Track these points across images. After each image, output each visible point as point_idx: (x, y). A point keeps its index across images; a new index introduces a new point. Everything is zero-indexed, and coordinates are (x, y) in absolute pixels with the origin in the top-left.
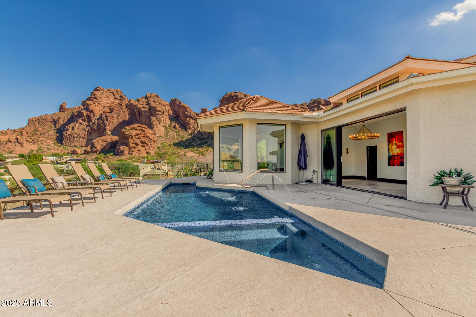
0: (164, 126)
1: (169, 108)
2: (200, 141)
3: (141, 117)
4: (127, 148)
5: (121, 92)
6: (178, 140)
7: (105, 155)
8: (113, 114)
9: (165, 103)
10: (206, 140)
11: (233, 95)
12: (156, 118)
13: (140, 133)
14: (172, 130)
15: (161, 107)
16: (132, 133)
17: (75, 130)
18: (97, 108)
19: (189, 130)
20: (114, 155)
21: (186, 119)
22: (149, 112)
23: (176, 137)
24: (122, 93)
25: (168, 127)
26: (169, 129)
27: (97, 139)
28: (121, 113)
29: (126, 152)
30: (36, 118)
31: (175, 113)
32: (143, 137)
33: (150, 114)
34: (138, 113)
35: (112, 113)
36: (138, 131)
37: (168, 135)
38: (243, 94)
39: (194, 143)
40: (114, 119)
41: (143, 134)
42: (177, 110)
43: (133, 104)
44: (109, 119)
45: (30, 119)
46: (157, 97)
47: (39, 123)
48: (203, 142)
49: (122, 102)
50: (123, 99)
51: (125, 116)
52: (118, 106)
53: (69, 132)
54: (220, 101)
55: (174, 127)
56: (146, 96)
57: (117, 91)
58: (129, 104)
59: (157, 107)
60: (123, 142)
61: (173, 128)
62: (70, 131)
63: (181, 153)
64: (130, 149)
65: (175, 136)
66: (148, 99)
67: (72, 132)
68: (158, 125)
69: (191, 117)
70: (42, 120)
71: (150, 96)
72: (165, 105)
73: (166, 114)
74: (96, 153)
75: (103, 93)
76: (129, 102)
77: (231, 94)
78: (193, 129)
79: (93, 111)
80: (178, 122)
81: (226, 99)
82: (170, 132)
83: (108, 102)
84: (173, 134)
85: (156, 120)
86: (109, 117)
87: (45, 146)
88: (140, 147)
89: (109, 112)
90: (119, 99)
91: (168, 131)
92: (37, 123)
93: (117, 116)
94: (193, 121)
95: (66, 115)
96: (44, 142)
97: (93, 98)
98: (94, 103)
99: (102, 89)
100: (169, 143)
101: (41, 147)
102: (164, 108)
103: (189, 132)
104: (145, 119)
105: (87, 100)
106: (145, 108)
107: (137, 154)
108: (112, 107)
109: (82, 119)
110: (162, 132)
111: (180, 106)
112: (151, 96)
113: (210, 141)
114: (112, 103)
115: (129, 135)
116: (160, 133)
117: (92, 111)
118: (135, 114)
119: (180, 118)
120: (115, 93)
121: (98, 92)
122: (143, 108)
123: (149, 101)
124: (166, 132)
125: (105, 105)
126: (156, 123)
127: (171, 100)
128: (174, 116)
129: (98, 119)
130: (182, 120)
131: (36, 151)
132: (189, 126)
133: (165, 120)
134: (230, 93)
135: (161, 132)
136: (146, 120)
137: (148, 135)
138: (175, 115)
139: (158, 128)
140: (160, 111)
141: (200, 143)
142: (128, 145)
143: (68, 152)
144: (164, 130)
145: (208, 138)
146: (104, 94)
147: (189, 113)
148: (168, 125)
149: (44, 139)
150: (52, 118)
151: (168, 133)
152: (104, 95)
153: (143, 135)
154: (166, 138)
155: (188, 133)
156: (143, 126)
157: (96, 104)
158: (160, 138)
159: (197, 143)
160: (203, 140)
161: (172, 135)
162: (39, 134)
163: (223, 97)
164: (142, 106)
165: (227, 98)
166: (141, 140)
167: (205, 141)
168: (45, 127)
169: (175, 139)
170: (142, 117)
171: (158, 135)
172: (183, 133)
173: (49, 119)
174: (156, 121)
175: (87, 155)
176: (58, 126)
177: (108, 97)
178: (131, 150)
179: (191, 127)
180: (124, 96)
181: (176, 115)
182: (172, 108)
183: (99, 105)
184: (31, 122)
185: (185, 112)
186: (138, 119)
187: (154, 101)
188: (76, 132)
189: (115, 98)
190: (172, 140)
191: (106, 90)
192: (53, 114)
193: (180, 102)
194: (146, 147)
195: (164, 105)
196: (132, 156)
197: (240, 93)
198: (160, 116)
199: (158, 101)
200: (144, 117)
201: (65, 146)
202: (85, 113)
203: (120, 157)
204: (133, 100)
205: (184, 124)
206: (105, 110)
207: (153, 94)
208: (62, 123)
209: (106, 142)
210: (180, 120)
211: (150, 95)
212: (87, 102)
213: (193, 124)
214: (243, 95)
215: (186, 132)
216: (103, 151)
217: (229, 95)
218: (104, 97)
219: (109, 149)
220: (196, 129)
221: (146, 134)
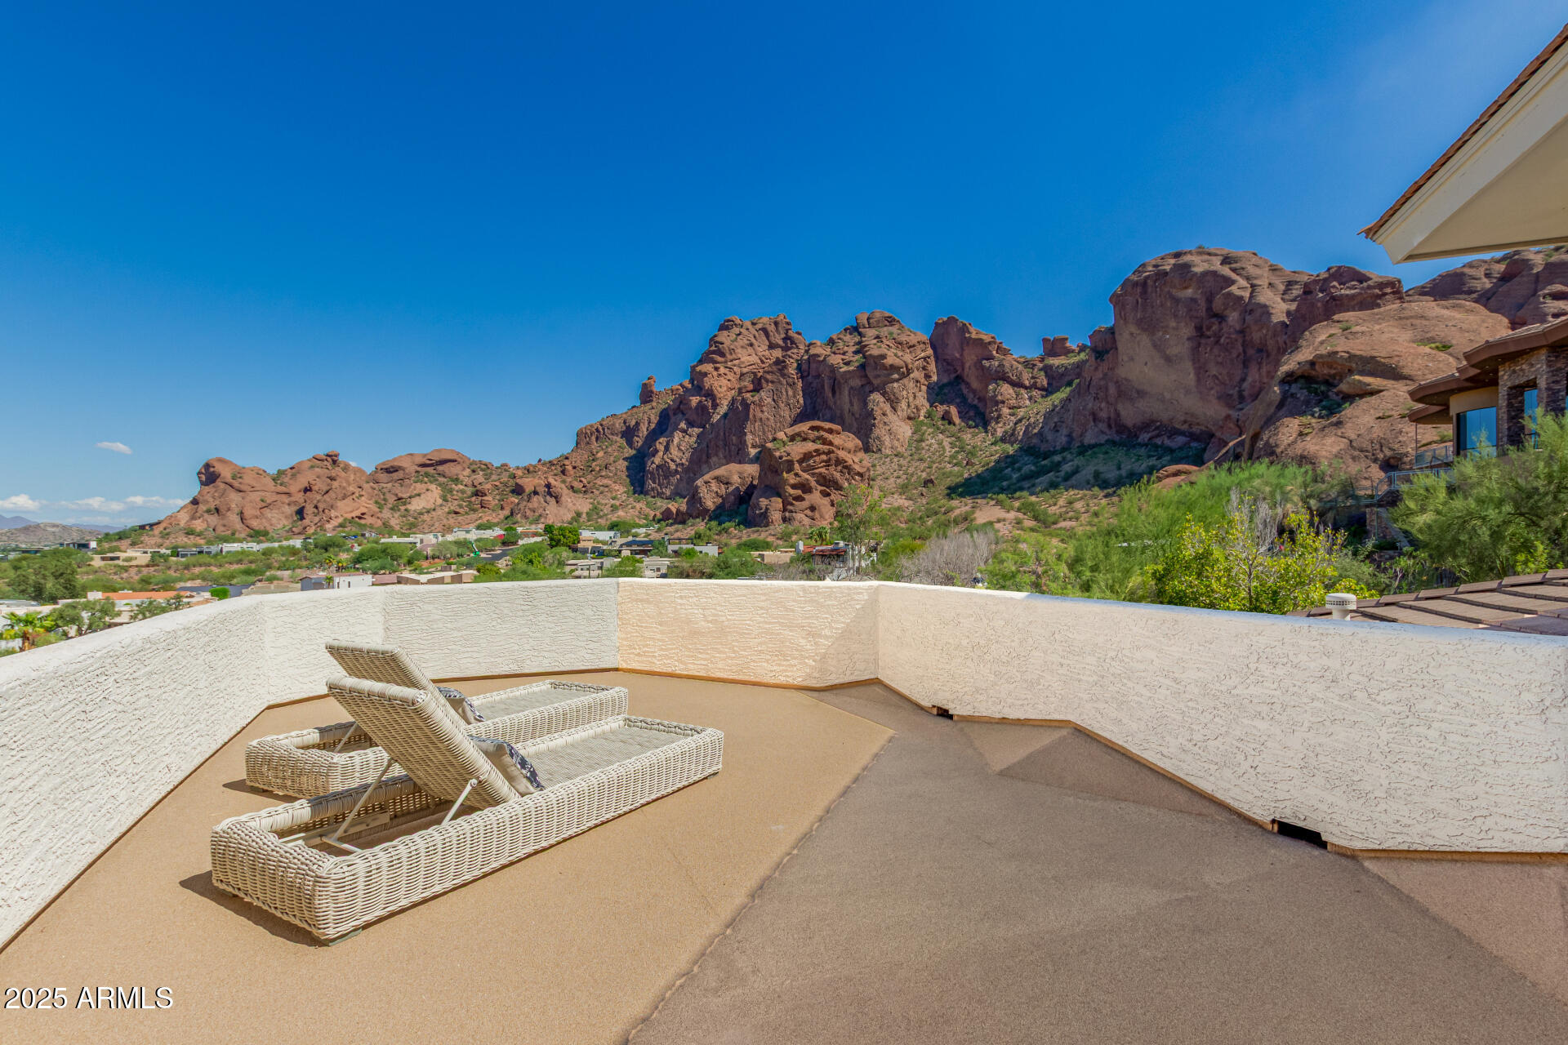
0: (909, 418)
1: (930, 351)
2: (1034, 464)
3: (837, 394)
4: (777, 503)
5: (788, 324)
6: (955, 461)
7: (720, 524)
8: (763, 394)
9: (913, 340)
10: (1057, 458)
11: (1168, 268)
12: (883, 395)
13: (816, 451)
14: (938, 429)
15: (900, 354)
16: (793, 454)
17: (672, 451)
18: (723, 382)
19: (997, 423)
20: (741, 526)
21: (987, 386)
22: (861, 377)
23: (948, 451)
24: (789, 327)
25: (922, 421)
26: (926, 425)
27: (707, 477)
28: (783, 391)
29: (776, 516)
30: (592, 426)
31: (949, 367)
32: (826, 462)
33: (864, 381)
34: (832, 381)
35: (761, 391)
36: (811, 444)
37: (923, 448)
38: (1216, 255)
39: (1013, 469)
40: (765, 409)
41: (824, 453)
42: (957, 355)
43: (818, 356)
44: (751, 410)
45: (581, 429)
46: (891, 321)
47: (597, 439)
48: (1043, 466)
49: (789, 353)
50: (793, 342)
51: (795, 397)
52: (775, 368)
53: (657, 460)
54: (1110, 300)
55: (946, 417)
56: (855, 325)
57: (776, 324)
58: (806, 357)
59: (884, 357)
60: (768, 483)
61: (940, 423)
62: (661, 454)
63: (957, 512)
64: (785, 504)
65: (948, 448)
66: (860, 334)
67: (665, 457)
68: (891, 417)
69: (1002, 377)
70: (604, 429)
71: (869, 324)
72: (914, 346)
73: (916, 374)
74: (703, 520)
75: (739, 335)
76: (807, 351)
77: (1159, 262)
78: (1012, 418)
79: (712, 390)
80: (958, 400)
81: (1139, 290)
82: (929, 437)
83: (754, 359)
84: (940, 443)
85: (882, 399)
86: (752, 406)
87: (607, 501)
88: (815, 497)
89: (751, 391)
90: (782, 347)
91: (924, 434)
92: (594, 438)
93: (774, 400)
94: (1011, 391)
95: (653, 411)
96: (606, 489)
97: (714, 352)
98: (716, 369)
99: (738, 322)
100: (924, 475)
101: (598, 503)
102: (908, 358)
103: (995, 430)
104: (851, 402)
105: (701, 362)
106: (847, 363)
107: (807, 521)
108: (759, 374)
109: (686, 420)
110: (902, 440)
111: (966, 342)
112: (871, 321)
113: (1073, 460)
114: (763, 362)
115: (784, 458)
116: (896, 443)
117: (710, 394)
118: (823, 386)
119: (968, 384)
120: (772, 328)
121: (725, 333)
122: (842, 365)
123: (864, 339)
124: (916, 437)
125: (745, 370)
126: (881, 409)
127: (936, 323)
128: (945, 381)
129: (725, 416)
130: (974, 392)
131: (587, 513)
132: (996, 410)
133: (915, 397)
134: (1154, 263)
135: (898, 440)
136: (852, 405)
137: (842, 454)
138: (949, 375)
139: (888, 428)
140: (894, 368)
141: (1031, 471)
142: (781, 491)
143: (655, 515)
144: (909, 433)
145: (1064, 450)
146: (741, 337)
147: (997, 363)
148: (922, 413)
149: (606, 481)
150: (625, 422)
151: (922, 440)
152: (742, 341)
153: (824, 457)
154: (916, 457)
155: (992, 435)
156: (827, 425)
157: (722, 370)
158: (896, 460)
159: (1023, 472)
160: (1044, 459)
161: (936, 446)
162: (598, 468)
163: (1127, 280)
164: (843, 360)
165: (1144, 284)
166: (821, 474)
167: (1052, 462)
168: (610, 450)
169: (947, 459)
170: (840, 393)
171: (888, 452)
172: (973, 436)
173: (617, 425)
174: (882, 405)
175: (680, 526)
176: (639, 441)
177: (751, 345)
178: (789, 507)
179: (1005, 411)
180: (796, 336)
181: (953, 376)
182: (939, 351)
183: (728, 373)
184: (583, 437)
185: (984, 362)
186: (831, 402)
187: (878, 337)
188: (675, 458)
189: (772, 346)
190: (934, 466)
191: (748, 324)
192: (626, 413)
193: (964, 329)
194: (836, 496)
195: (911, 347)
196: (791, 528)
197: (1200, 253)
198: (895, 385)
199: (891, 334)
200: (847, 392)
201: (650, 499)
202: (695, 400)
203: (758, 531)
204: (819, 343)
205: (980, 405)
206: (743, 384)
207: (878, 315)
208: (645, 433)
209: (727, 483)
210: (965, 391)
211: (868, 319)
212: (698, 369)
213: (1013, 402)
214: (1214, 258)
215: (986, 432)
216: (718, 511)
217: (1150, 269)
218: (742, 347)
219: (735, 507)
220: (1020, 421)
221: (833, 452)
